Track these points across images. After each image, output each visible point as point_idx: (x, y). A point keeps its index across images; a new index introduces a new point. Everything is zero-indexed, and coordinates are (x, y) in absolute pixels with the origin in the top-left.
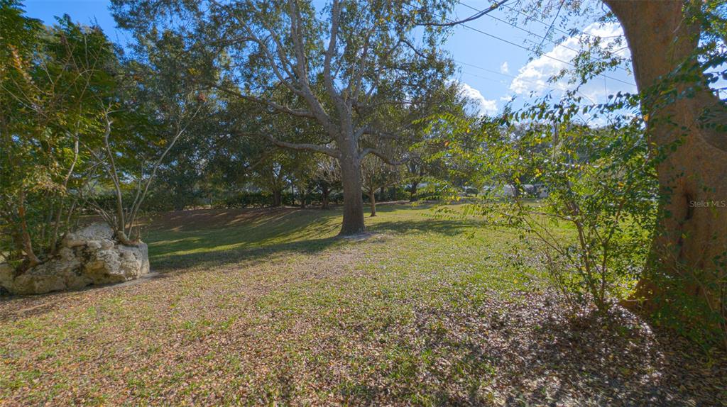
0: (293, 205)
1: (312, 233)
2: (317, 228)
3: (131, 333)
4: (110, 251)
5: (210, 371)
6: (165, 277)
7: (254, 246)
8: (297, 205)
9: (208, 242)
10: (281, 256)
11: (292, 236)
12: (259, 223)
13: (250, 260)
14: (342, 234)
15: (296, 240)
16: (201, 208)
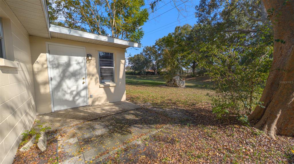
4: (178, 81)
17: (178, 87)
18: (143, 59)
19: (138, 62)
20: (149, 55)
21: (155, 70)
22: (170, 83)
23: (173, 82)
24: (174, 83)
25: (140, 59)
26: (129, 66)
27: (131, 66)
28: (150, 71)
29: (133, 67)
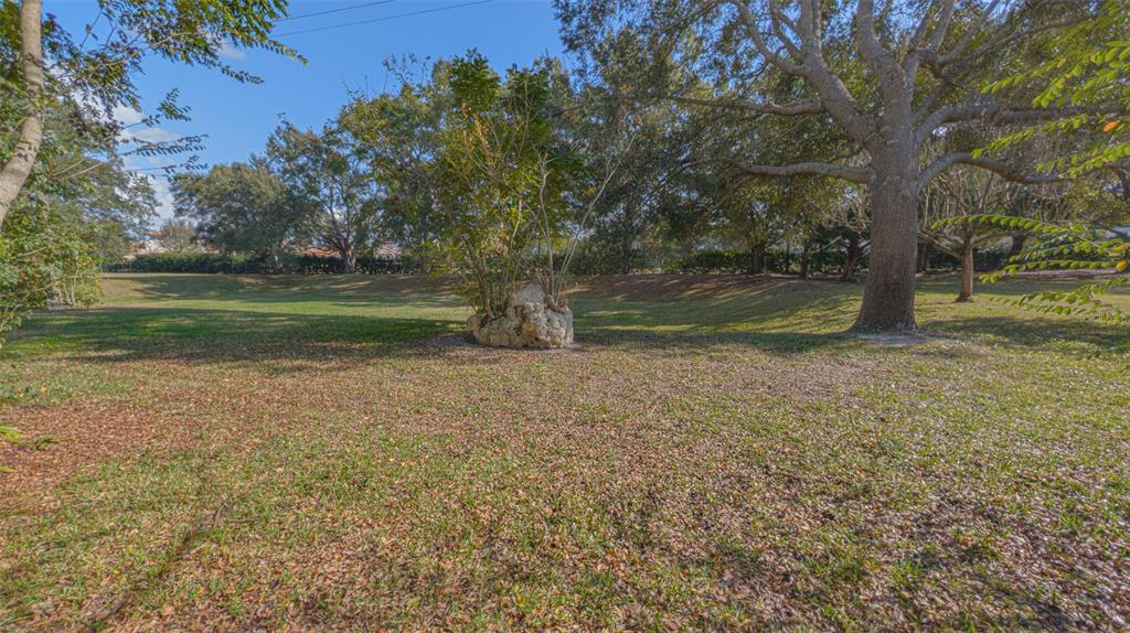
0: (787, 272)
1: (806, 322)
2: (817, 313)
3: (541, 399)
4: (540, 315)
5: (588, 457)
6: (584, 351)
7: (706, 330)
8: (795, 273)
9: (649, 318)
10: (728, 350)
11: (769, 324)
12: (724, 297)
13: (682, 348)
14: (856, 329)
15: (773, 331)
16: (649, 272)
17: (547, 348)
18: (271, 193)
19: (239, 205)
20: (308, 176)
21: (343, 251)
22: (495, 324)
23: (516, 322)
24: (519, 329)
25: (255, 190)
26: (182, 223)
27: (195, 224)
28: (319, 253)
29: (212, 230)
